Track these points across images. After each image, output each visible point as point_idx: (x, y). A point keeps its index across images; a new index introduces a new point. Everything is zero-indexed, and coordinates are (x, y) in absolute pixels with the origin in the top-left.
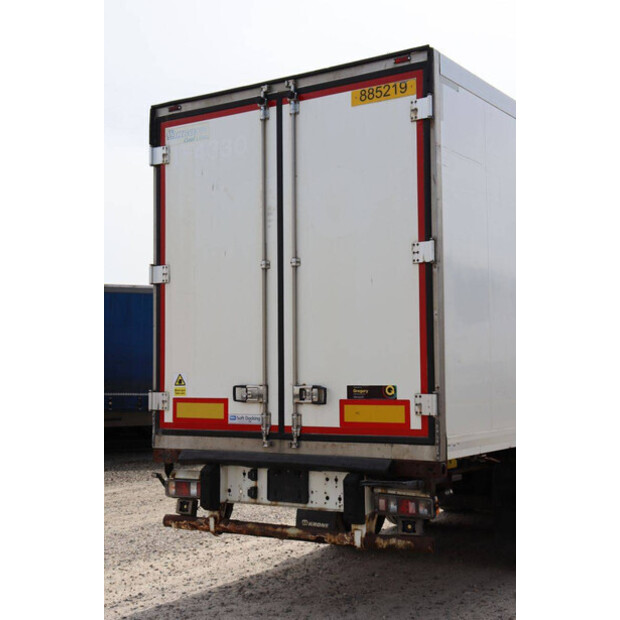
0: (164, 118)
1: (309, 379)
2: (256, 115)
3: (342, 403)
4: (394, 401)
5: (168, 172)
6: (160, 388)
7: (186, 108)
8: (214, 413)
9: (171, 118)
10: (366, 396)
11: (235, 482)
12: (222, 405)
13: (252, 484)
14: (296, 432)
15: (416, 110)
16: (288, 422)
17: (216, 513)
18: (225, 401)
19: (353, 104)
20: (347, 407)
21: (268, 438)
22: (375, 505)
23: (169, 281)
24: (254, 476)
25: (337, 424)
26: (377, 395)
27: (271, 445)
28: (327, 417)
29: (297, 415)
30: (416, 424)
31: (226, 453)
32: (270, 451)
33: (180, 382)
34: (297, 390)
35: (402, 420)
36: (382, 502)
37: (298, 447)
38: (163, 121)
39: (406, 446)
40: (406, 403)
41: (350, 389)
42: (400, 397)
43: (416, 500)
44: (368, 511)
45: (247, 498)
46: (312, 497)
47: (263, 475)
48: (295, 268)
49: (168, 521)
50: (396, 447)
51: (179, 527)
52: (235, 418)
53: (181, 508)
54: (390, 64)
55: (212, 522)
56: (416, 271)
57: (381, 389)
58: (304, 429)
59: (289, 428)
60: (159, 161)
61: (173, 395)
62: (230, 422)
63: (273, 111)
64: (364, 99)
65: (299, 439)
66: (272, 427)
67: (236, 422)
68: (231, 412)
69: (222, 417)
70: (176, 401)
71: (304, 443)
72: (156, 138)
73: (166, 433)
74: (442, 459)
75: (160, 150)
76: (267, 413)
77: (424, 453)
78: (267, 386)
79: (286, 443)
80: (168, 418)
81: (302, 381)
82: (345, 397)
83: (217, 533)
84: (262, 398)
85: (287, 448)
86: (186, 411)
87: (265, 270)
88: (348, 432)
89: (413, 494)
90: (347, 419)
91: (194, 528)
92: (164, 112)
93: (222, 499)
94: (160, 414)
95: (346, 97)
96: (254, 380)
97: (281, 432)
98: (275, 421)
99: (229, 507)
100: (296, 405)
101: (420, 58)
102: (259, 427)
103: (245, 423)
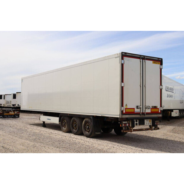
0: (123, 55)
1: (147, 105)
5: (124, 65)
6: (123, 106)
7: (127, 54)
8: (132, 111)
9: (125, 55)
12: (133, 109)
15: (160, 67)
16: (144, 112)
18: (134, 109)
20: (152, 109)
23: (124, 86)
25: (150, 112)
26: (155, 107)
28: (149, 111)
29: (145, 110)
30: (160, 112)
33: (126, 105)
35: (158, 111)
40: (158, 108)
41: (152, 106)
47: (138, 121)
48: (145, 87)
52: (136, 111)
54: (157, 59)
55: (132, 130)
56: (160, 90)
58: (146, 113)
59: (144, 113)
61: (125, 108)
63: (142, 60)
64: (154, 63)
67: (136, 112)
68: (135, 110)
69: (133, 111)
70: (126, 109)
72: (122, 59)
73: (124, 115)
76: (141, 110)
78: (141, 106)
79: (143, 115)
80: (124, 112)
86: (127, 111)
88: (152, 113)
90: (152, 111)
91: (129, 131)
95: (151, 62)
96: (139, 105)
98: (142, 112)
101: (160, 60)
102: (140, 113)
103: (137, 112)
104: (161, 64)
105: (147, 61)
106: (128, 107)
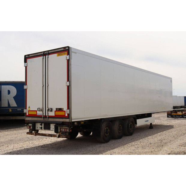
1: (50, 107)
2: (41, 57)
3: (55, 111)
4: (63, 111)
6: (26, 109)
7: (31, 56)
8: (34, 113)
9: (28, 57)
10: (59, 110)
11: (38, 126)
12: (36, 112)
13: (41, 126)
14: (48, 117)
15: (66, 58)
16: (46, 115)
17: (35, 132)
18: (36, 111)
19: (57, 56)
20: (56, 112)
21: (43, 118)
22: (60, 130)
23: (27, 88)
24: (41, 125)
25: (54, 115)
26: (60, 110)
27: (44, 119)
28: (52, 114)
30: (66, 115)
31: (36, 121)
32: (44, 120)
33: (29, 107)
34: (48, 109)
35: (64, 114)
36: (61, 129)
37: (48, 119)
38: (27, 58)
39: (65, 119)
40: (65, 111)
41: (56, 109)
42: (64, 110)
43: (67, 129)
44: (59, 131)
45: (40, 129)
46: (51, 129)
47: (43, 124)
48: (48, 86)
49: (27, 133)
50: (63, 119)
51: (29, 134)
53: (30, 131)
54: (63, 49)
55: (34, 133)
57: (61, 108)
60: (26, 66)
61: (28, 110)
62: (37, 115)
63: (44, 57)
64: (59, 55)
65: (48, 118)
66: (44, 116)
70: (29, 111)
71: (49, 119)
72: (25, 61)
73: (27, 117)
74: (71, 121)
75: (26, 64)
76: (43, 113)
77: (67, 120)
78: (43, 108)
80: (27, 114)
81: (49, 107)
82: (55, 110)
83: (36, 135)
84: (42, 110)
85: (46, 120)
86: (31, 113)
87: (43, 87)
88: (56, 117)
89: (66, 128)
90: (56, 114)
91: (32, 134)
92: (27, 56)
93: (36, 129)
94: (26, 113)
95: (56, 55)
96: (41, 107)
97: (45, 117)
98: (44, 115)
99: (38, 131)
100: (48, 112)
101: (67, 48)
102: (42, 116)
103: (40, 115)
104: (68, 54)
105: (50, 56)
106: (31, 110)
